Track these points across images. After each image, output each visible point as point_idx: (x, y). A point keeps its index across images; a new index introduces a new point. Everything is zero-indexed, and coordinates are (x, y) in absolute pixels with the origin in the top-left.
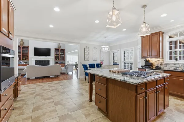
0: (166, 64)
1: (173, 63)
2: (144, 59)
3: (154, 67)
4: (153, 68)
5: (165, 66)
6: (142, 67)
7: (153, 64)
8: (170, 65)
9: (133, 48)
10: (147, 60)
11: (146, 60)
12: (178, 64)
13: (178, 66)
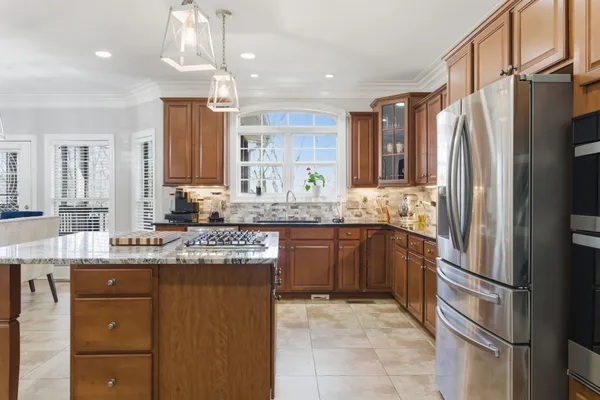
0: (237, 206)
1: (251, 201)
2: (173, 190)
3: (204, 218)
4: (200, 222)
5: (232, 213)
6: (167, 221)
7: (201, 207)
8: (244, 207)
9: (110, 137)
10: (184, 191)
11: (181, 193)
12: (263, 204)
13: (261, 211)
